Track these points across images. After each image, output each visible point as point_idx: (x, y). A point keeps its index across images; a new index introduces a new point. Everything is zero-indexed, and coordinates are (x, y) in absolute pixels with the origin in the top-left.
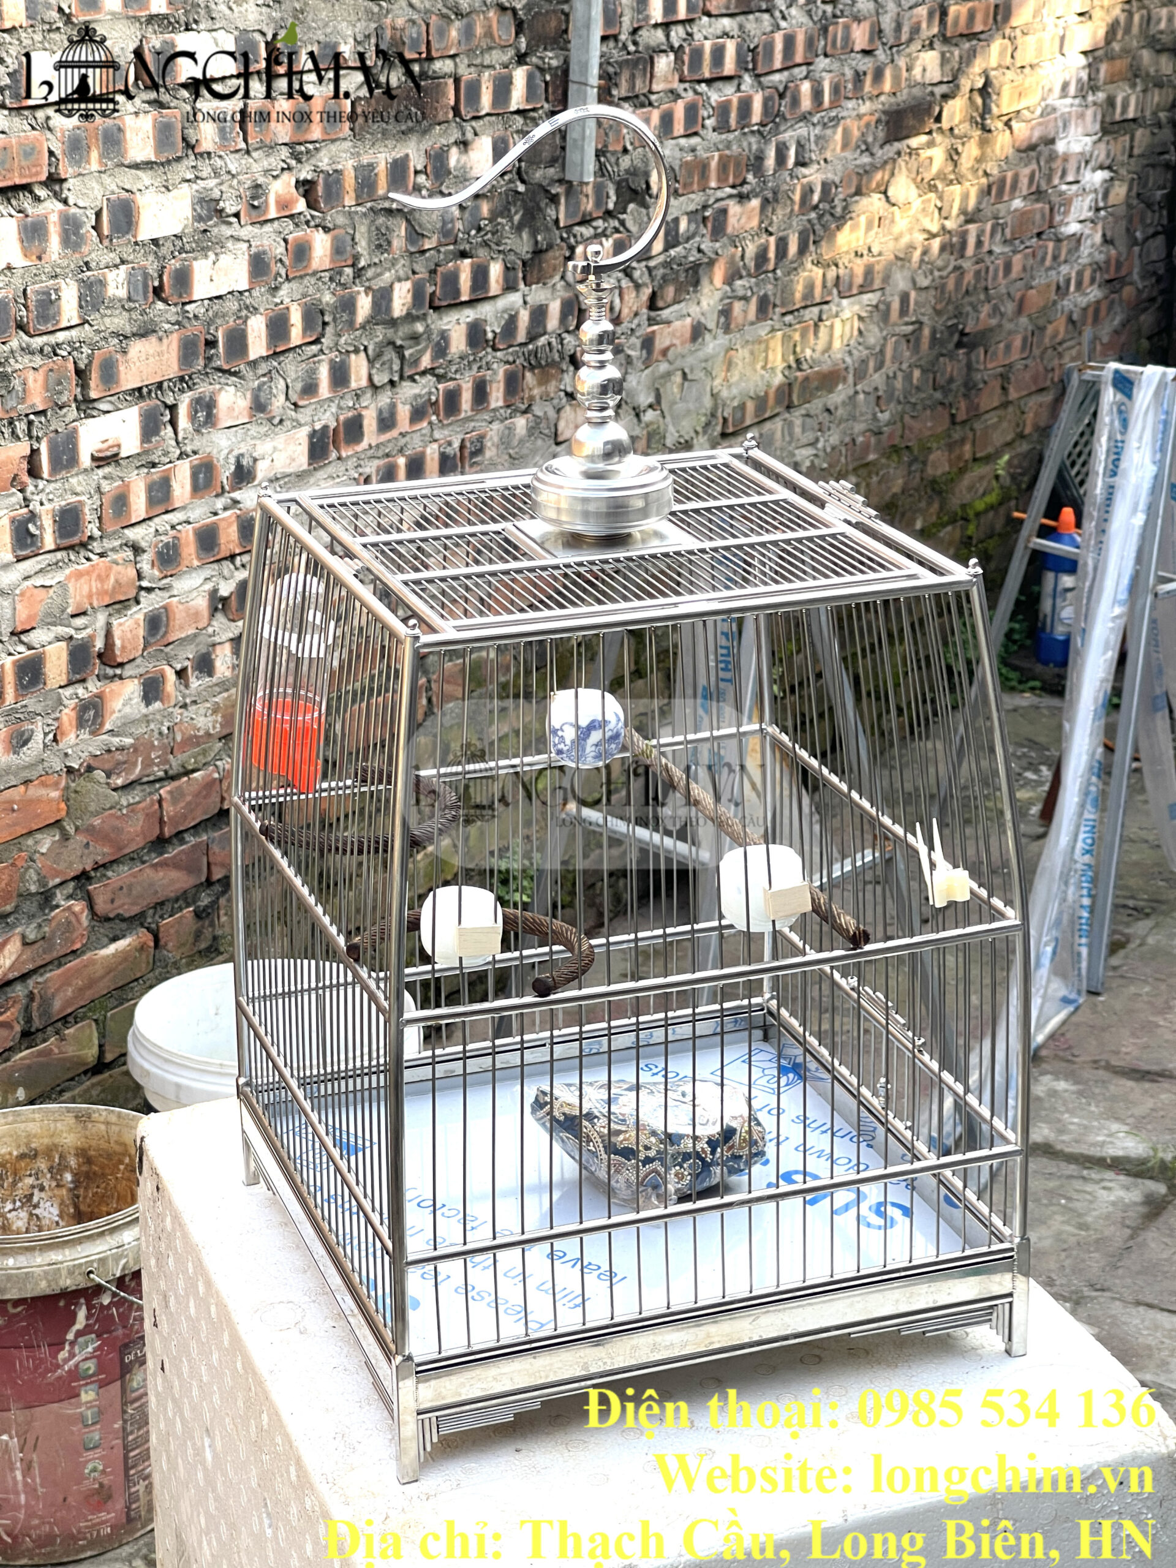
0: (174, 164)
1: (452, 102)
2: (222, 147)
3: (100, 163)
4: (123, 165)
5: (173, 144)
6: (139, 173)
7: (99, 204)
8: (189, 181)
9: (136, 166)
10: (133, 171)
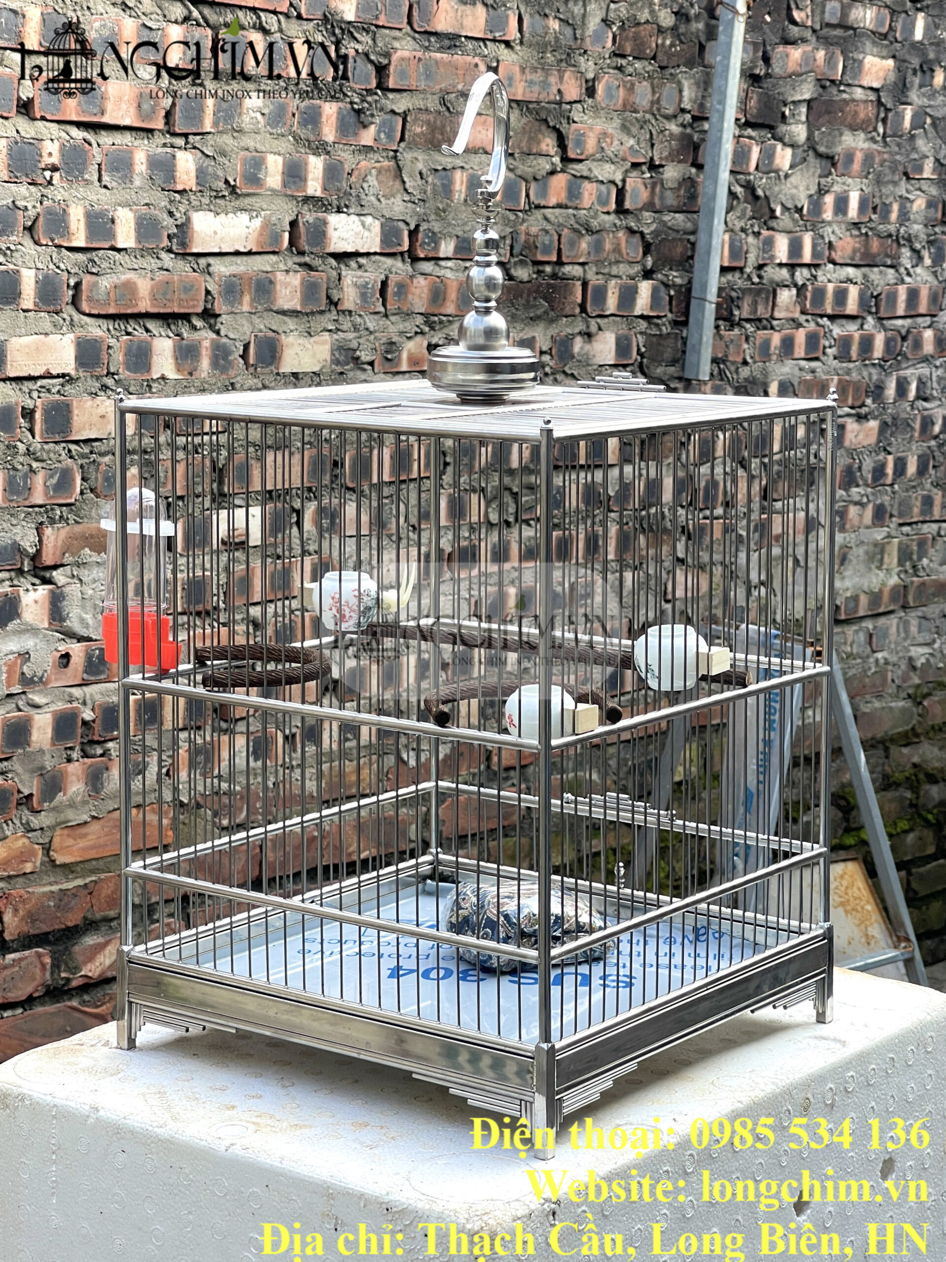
0: (318, 316)
1: (579, 300)
2: (362, 308)
3: (251, 305)
4: (271, 310)
5: (318, 300)
6: (285, 318)
7: (247, 338)
8: (330, 331)
9: (284, 313)
10: (280, 316)
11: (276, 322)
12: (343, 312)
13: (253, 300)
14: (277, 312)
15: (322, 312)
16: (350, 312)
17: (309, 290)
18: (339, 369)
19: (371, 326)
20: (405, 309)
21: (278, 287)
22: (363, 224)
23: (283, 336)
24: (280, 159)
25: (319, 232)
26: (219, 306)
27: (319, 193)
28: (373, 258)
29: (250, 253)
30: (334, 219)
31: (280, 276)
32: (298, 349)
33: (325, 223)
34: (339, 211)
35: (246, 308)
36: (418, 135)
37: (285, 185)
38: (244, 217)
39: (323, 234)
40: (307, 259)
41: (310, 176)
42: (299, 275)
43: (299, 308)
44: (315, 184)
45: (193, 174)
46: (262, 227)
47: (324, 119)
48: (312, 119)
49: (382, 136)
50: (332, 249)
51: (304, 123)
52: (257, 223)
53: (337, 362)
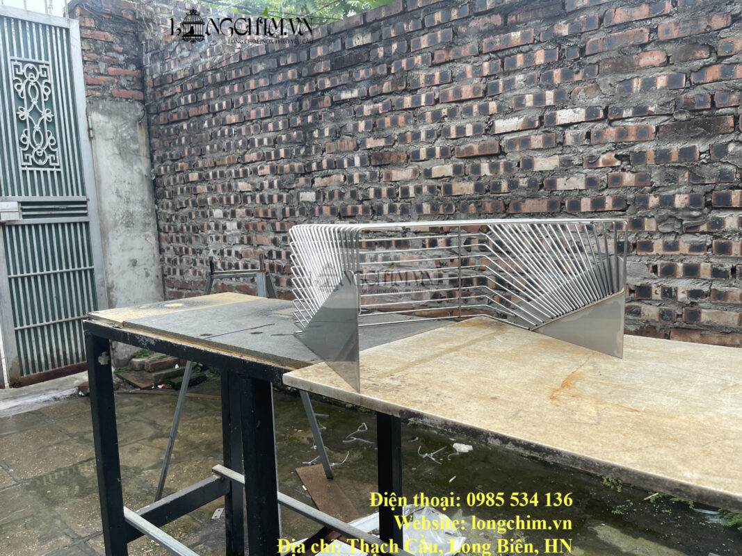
11: (531, 153)
12: (566, 146)
13: (520, 147)
14: (532, 150)
15: (554, 148)
16: (569, 146)
17: (547, 141)
18: (565, 168)
19: (581, 151)
20: (602, 142)
21: (532, 141)
22: (575, 112)
23: (535, 158)
24: (531, 96)
25: (552, 118)
26: (506, 150)
27: (552, 103)
28: (582, 124)
29: (519, 131)
30: (559, 112)
31: (533, 137)
32: (541, 162)
33: (555, 114)
34: (563, 108)
35: (518, 149)
36: (607, 69)
37: (535, 104)
38: (516, 119)
39: (555, 119)
40: (547, 129)
41: (547, 98)
42: (541, 136)
43: (542, 147)
44: (550, 101)
45: (496, 108)
46: (524, 121)
47: (554, 76)
48: (550, 77)
49: (587, 74)
50: (558, 123)
51: (544, 80)
52: (522, 120)
53: (564, 166)
